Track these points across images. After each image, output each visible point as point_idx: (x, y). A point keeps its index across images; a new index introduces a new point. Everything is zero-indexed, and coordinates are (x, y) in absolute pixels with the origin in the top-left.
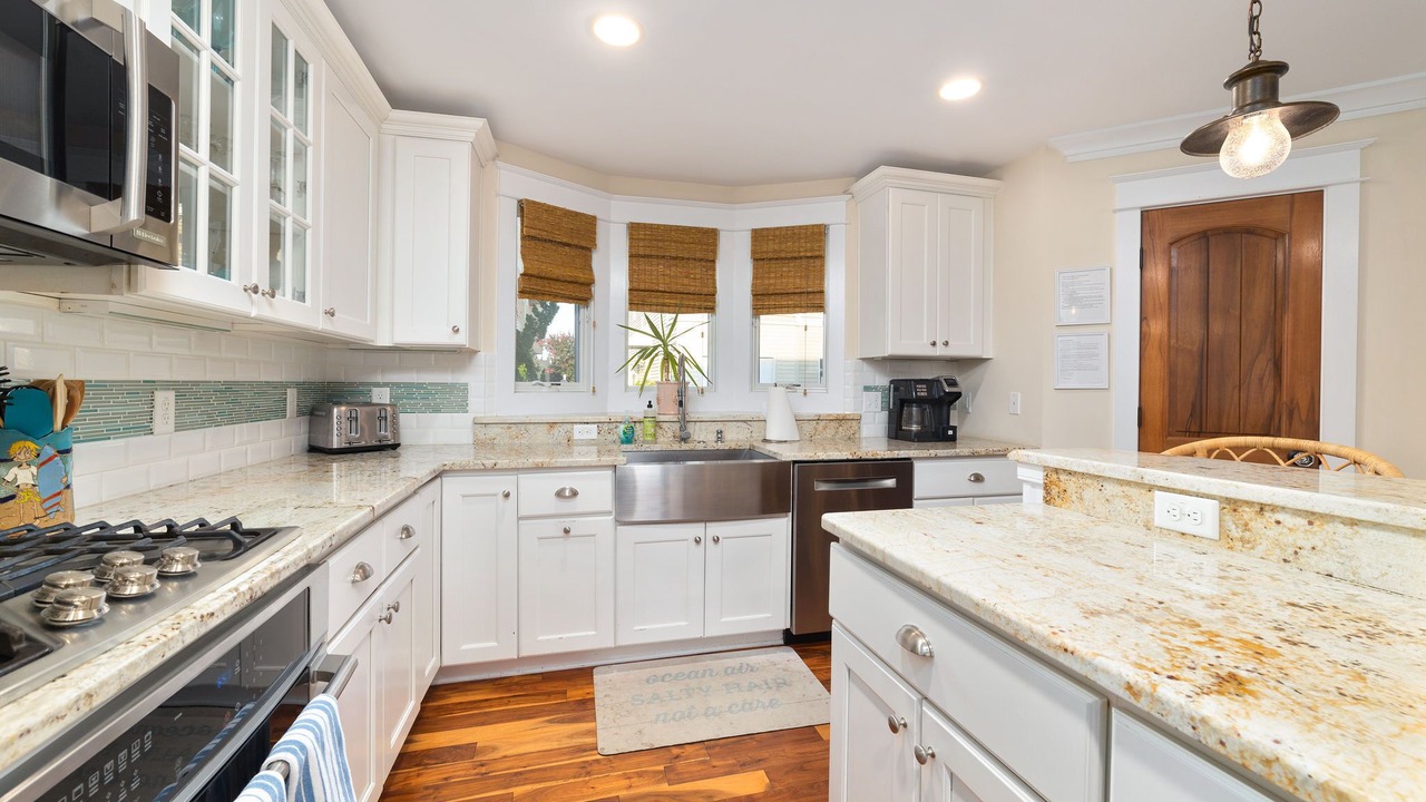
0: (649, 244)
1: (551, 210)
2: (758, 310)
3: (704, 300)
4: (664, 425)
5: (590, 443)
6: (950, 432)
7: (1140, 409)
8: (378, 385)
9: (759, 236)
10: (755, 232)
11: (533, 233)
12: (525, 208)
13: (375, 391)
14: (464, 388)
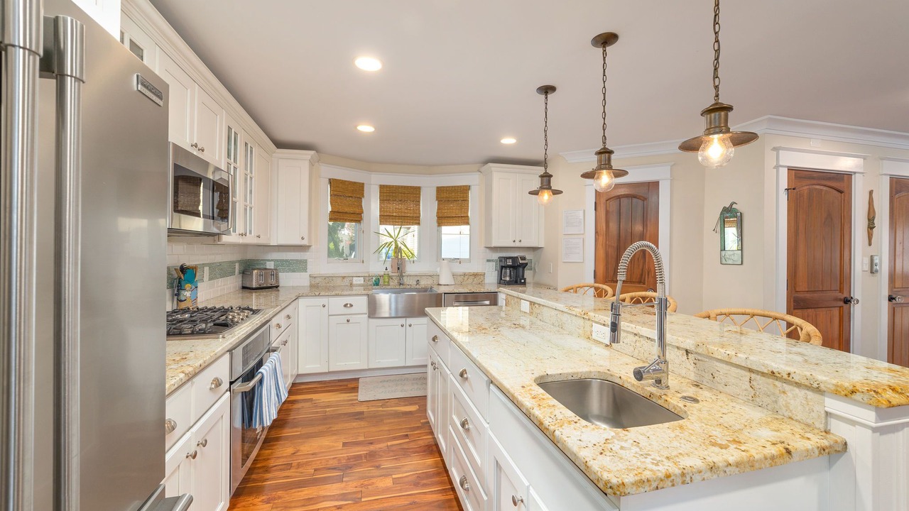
0: (388, 193)
1: (343, 182)
2: (440, 224)
3: (415, 220)
4: (394, 278)
5: (360, 285)
6: (523, 281)
7: (595, 271)
8: (269, 260)
9: (440, 190)
10: (438, 188)
11: (335, 193)
12: (331, 182)
13: (268, 263)
14: (305, 261)
